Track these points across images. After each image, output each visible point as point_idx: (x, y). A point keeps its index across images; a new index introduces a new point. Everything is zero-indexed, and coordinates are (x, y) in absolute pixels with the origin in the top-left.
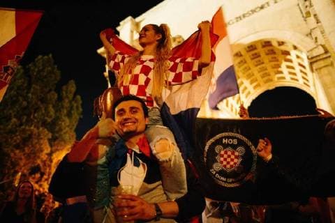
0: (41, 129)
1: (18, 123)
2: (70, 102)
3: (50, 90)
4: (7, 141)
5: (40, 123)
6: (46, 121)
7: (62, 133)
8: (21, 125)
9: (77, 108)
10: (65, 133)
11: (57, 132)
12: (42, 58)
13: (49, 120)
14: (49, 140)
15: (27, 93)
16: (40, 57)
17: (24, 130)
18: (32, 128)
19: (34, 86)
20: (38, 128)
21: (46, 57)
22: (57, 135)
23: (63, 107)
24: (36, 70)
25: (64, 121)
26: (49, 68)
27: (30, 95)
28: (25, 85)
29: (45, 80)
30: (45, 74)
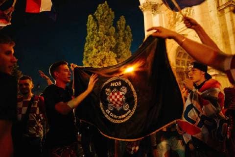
0: (110, 52)
1: (97, 51)
2: (124, 32)
3: (110, 26)
4: (94, 62)
5: (109, 49)
6: (112, 47)
7: (122, 53)
8: (99, 52)
9: (129, 34)
10: (124, 53)
11: (119, 53)
12: (101, 6)
13: (113, 46)
14: (116, 58)
15: (98, 31)
16: (100, 5)
17: (101, 55)
18: (105, 53)
19: (100, 26)
20: (108, 52)
21: (103, 4)
22: (120, 55)
23: (120, 36)
24: (100, 15)
25: (122, 45)
26: (107, 12)
27: (99, 32)
28: (96, 26)
29: (106, 20)
30: (105, 16)
